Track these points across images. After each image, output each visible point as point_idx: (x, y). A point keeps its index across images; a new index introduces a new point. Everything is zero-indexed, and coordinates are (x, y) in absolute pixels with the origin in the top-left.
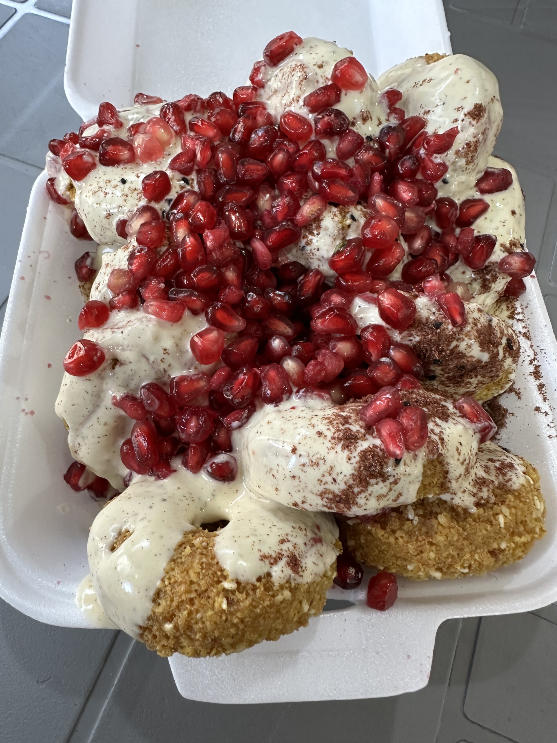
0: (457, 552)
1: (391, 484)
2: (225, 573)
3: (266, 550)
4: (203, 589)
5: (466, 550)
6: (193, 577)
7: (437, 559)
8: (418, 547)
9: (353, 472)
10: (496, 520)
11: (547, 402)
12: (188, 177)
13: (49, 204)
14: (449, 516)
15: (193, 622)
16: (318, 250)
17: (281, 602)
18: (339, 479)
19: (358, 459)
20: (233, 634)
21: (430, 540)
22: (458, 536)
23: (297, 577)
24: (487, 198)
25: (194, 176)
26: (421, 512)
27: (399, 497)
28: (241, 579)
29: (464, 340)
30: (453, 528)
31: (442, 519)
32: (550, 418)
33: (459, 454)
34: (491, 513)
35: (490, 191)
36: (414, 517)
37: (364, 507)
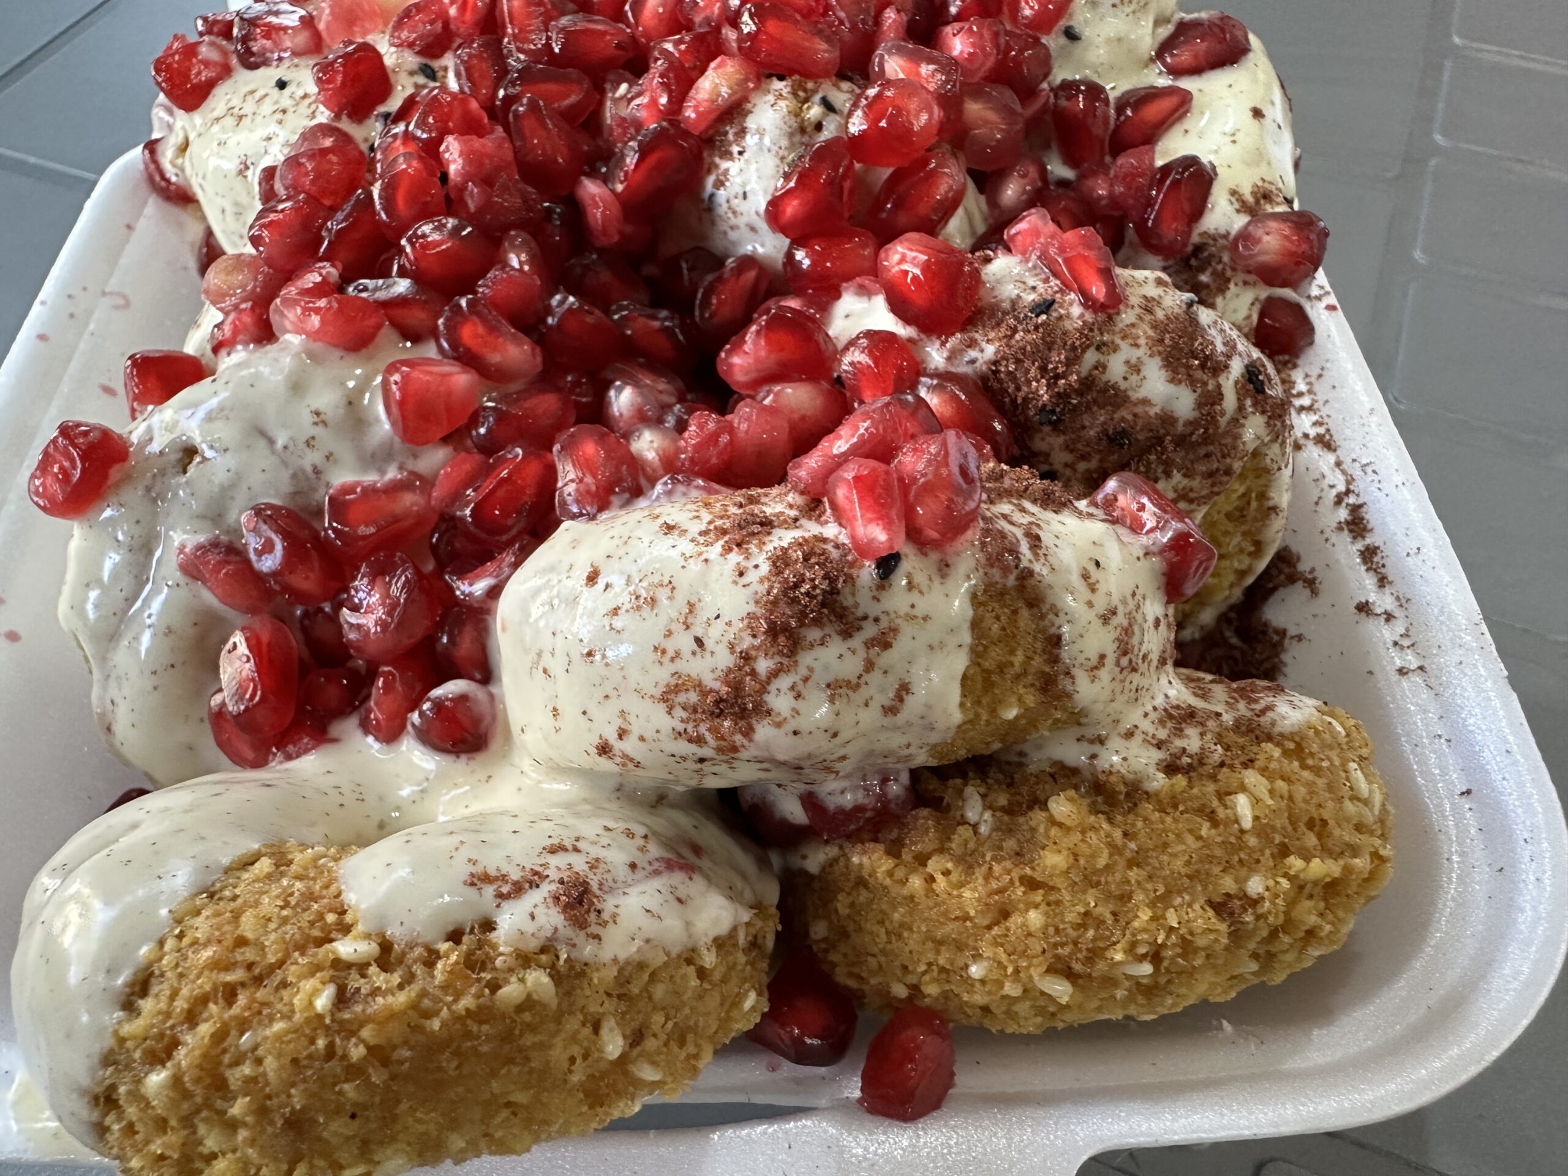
0: (1111, 907)
1: (869, 644)
2: (348, 918)
3: (492, 862)
4: (272, 959)
5: (1139, 897)
6: (248, 926)
7: (1051, 930)
8: (989, 895)
9: (752, 608)
10: (1226, 807)
11: (1387, 590)
12: (436, 64)
13: (145, 203)
14: (1086, 802)
15: (227, 1059)
16: (745, 196)
17: (520, 1008)
18: (714, 635)
19: (765, 568)
20: (356, 1104)
21: (1028, 871)
22: (1111, 855)
23: (580, 938)
24: (1186, 84)
25: (449, 61)
26: (1002, 800)
27: (901, 700)
28: (394, 932)
29: (1116, 349)
30: (1093, 828)
31: (1062, 806)
32: (1399, 627)
33: (1093, 589)
34: (1211, 788)
35: (1196, 70)
36: (982, 815)
37: (792, 725)
